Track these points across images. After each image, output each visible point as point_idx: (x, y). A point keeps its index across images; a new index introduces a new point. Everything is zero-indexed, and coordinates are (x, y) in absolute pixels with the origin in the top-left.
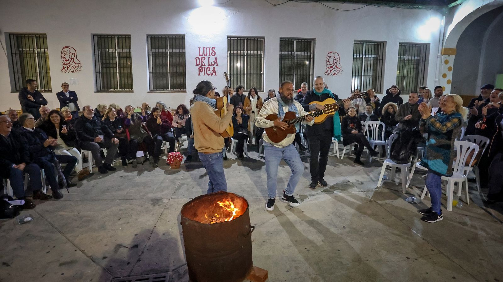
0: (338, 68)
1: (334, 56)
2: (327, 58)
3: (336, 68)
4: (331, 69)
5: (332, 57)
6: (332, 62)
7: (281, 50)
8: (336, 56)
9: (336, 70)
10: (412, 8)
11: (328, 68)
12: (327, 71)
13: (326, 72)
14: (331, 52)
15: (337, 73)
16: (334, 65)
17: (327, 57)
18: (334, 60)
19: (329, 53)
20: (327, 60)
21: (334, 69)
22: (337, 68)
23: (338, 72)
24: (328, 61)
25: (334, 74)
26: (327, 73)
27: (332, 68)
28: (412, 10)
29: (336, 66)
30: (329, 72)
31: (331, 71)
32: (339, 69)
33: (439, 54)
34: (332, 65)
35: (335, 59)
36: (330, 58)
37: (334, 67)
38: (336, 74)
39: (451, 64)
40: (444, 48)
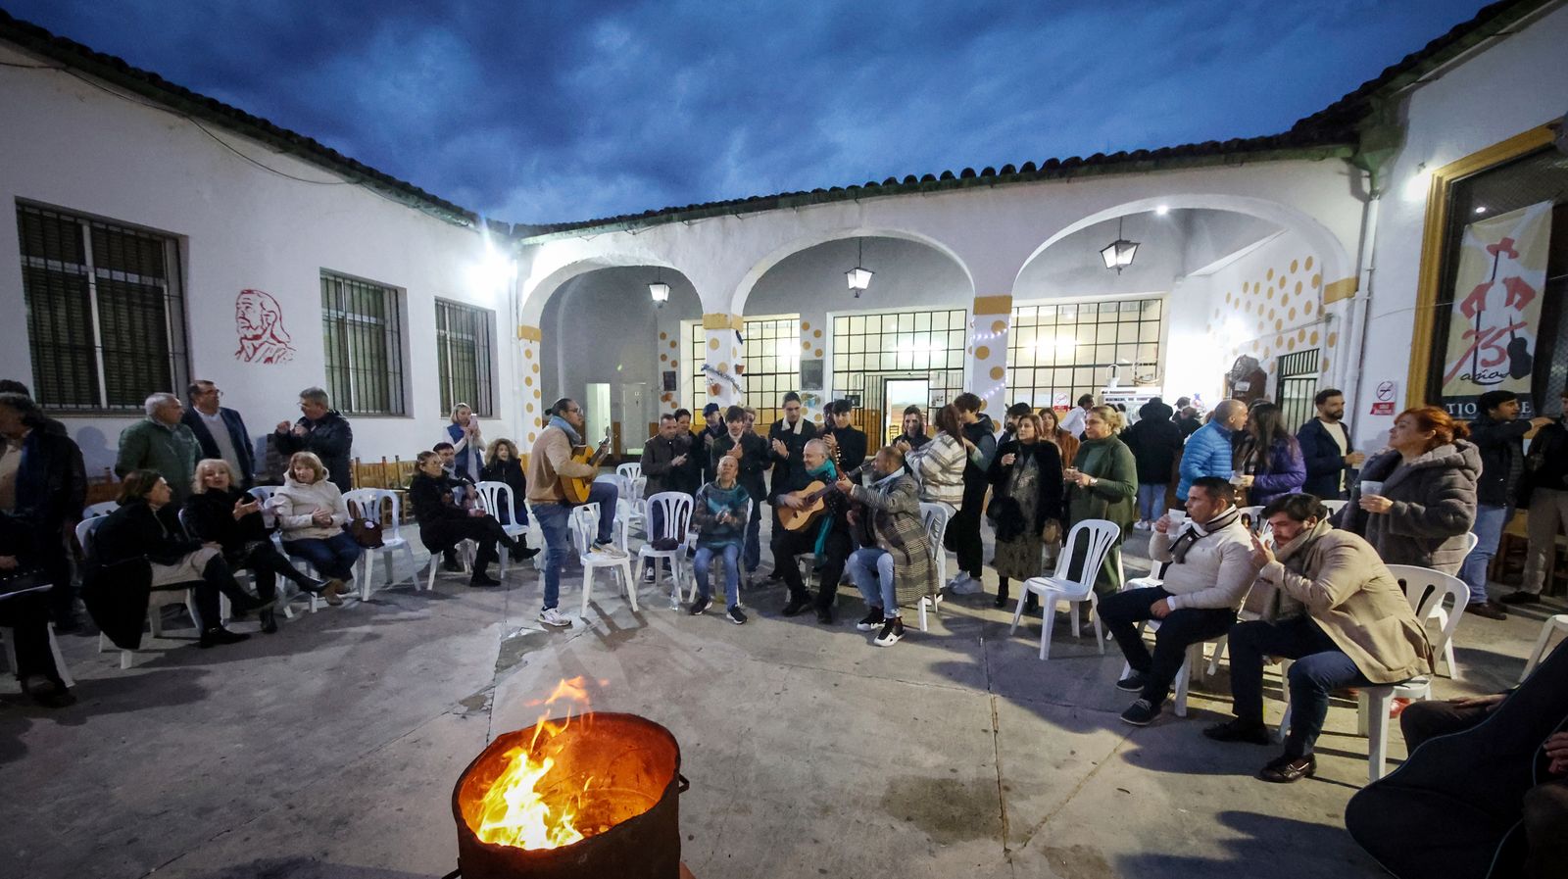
0: (279, 342)
1: (261, 305)
2: (238, 308)
3: (272, 341)
4: (257, 343)
5: (257, 307)
6: (255, 321)
7: (26, 249)
8: (269, 305)
9: (275, 348)
10: (455, 223)
11: (246, 338)
12: (243, 348)
13: (240, 352)
14: (250, 292)
15: (279, 357)
16: (265, 331)
17: (238, 304)
18: (264, 318)
19: (243, 293)
20: (240, 315)
21: (267, 345)
22: (275, 342)
23: (281, 353)
24: (244, 318)
25: (269, 360)
26: (244, 354)
27: (260, 341)
28: (452, 227)
29: (273, 336)
30: (250, 351)
31: (255, 349)
32: (283, 346)
33: (514, 335)
34: (259, 332)
35: (265, 312)
36: (247, 307)
37: (264, 338)
38: (274, 359)
39: (536, 359)
40: (521, 325)
